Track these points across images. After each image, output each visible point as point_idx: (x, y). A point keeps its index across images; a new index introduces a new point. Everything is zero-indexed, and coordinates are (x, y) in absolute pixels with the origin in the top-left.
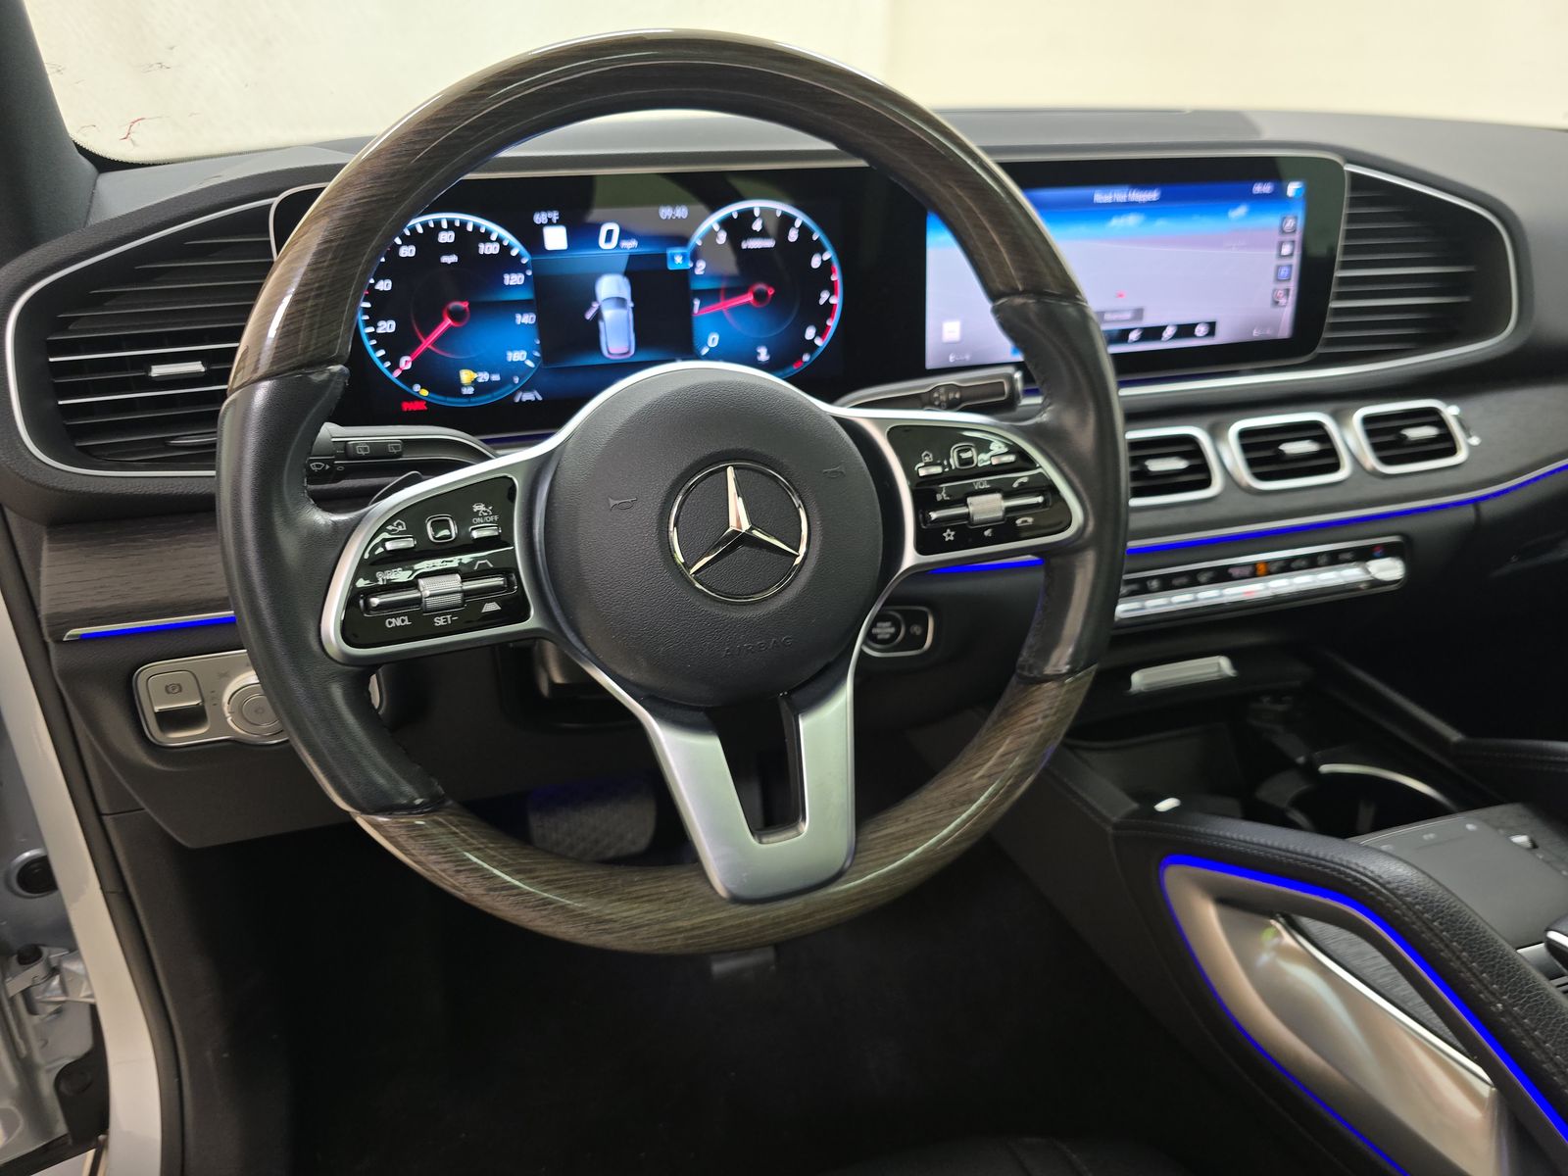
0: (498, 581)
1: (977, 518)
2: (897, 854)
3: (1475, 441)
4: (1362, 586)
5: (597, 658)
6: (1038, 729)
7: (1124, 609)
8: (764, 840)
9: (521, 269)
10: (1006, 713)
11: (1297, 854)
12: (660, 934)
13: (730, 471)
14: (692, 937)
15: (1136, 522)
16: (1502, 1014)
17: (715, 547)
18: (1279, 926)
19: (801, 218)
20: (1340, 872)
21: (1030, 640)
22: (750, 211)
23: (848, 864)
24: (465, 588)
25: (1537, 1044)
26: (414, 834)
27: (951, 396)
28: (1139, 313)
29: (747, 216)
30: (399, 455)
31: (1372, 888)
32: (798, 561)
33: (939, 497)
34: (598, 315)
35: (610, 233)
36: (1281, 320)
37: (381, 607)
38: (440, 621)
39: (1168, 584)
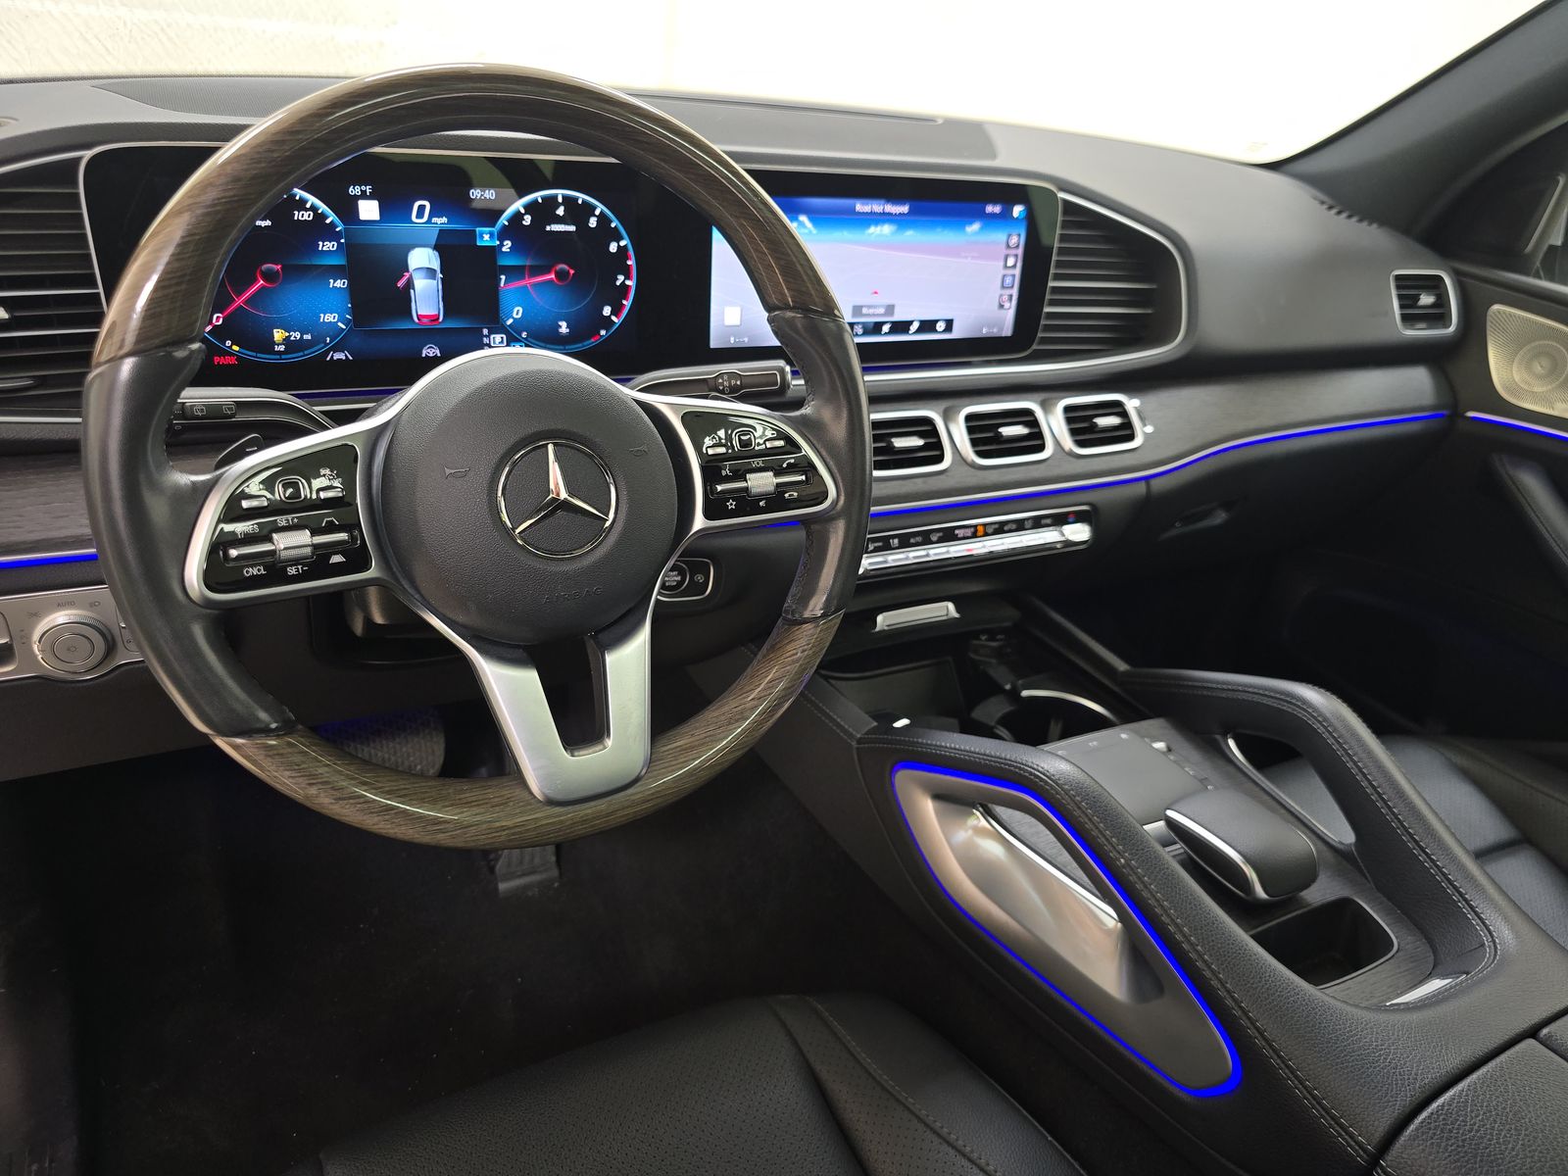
0: (343, 536)
1: (754, 491)
2: (685, 762)
3: (1149, 429)
4: (1059, 546)
5: (429, 603)
6: (797, 661)
7: (867, 563)
8: (576, 754)
9: (335, 237)
10: (773, 649)
11: (992, 757)
12: (487, 832)
13: (550, 447)
14: (513, 834)
15: (877, 490)
16: (1124, 867)
17: (538, 511)
18: (978, 813)
19: (600, 208)
20: (1020, 768)
21: (793, 590)
22: (555, 197)
23: (644, 771)
24: (314, 542)
25: (1146, 887)
26: (271, 753)
27: (733, 382)
28: (890, 309)
29: (551, 201)
30: (233, 416)
31: (1041, 780)
32: (608, 524)
33: (724, 473)
34: (410, 284)
35: (422, 208)
36: (1004, 321)
37: (239, 558)
38: (292, 571)
39: (905, 542)
